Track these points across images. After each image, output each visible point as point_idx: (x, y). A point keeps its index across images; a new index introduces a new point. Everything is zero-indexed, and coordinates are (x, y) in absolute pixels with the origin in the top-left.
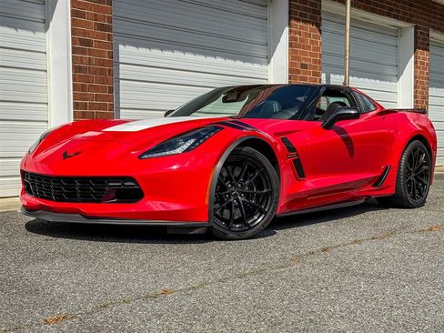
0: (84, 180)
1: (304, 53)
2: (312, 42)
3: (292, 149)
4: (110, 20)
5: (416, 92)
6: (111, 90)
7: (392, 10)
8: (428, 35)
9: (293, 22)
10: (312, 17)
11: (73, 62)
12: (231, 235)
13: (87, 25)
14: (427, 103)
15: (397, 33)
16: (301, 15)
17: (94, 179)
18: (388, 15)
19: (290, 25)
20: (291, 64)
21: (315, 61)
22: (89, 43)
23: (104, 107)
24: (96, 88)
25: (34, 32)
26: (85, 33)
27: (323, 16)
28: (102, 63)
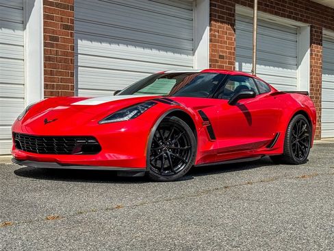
0: (59, 138)
1: (222, 47)
2: (228, 38)
3: (206, 119)
4: (72, 21)
5: (311, 78)
6: (72, 75)
7: (292, 13)
8: (321, 33)
9: (212, 22)
10: (227, 19)
11: (44, 54)
12: (162, 178)
13: (55, 25)
14: (320, 87)
15: (297, 31)
16: (219, 17)
17: (66, 138)
18: (289, 17)
19: (210, 25)
20: (211, 55)
21: (230, 53)
22: (56, 39)
23: (67, 87)
24: (61, 73)
25: (14, 30)
26: (53, 32)
27: (236, 18)
28: (66, 54)
